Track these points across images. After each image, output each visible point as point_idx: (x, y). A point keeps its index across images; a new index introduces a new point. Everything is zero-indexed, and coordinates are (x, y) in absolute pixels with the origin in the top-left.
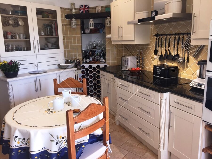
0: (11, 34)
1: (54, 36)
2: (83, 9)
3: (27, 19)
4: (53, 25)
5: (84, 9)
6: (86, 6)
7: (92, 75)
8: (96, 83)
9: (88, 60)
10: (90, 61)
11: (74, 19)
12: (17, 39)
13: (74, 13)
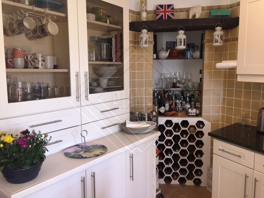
0: (25, 56)
1: (114, 62)
2: (162, 12)
3: (66, 19)
4: (113, 40)
5: (165, 12)
6: (169, 6)
7: (171, 138)
8: (179, 154)
9: (162, 110)
10: (165, 111)
11: (145, 31)
12: (38, 68)
13: (145, 20)
